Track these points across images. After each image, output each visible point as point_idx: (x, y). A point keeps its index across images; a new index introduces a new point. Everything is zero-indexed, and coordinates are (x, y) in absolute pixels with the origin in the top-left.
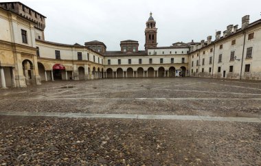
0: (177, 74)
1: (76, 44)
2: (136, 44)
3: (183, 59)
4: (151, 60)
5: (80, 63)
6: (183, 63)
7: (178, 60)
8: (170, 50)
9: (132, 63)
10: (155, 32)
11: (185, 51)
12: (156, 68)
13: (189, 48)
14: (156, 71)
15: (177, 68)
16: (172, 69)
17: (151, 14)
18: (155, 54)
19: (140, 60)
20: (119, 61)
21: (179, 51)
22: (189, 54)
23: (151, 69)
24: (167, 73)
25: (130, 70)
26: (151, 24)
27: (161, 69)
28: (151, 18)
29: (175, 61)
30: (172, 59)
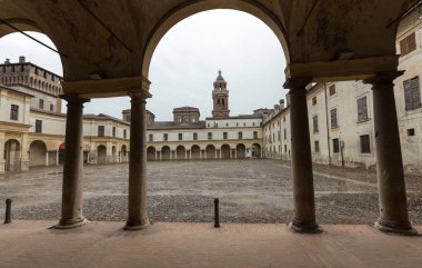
0: (249, 154)
1: (101, 115)
2: (196, 112)
3: (255, 133)
4: (210, 134)
5: (100, 140)
6: (256, 138)
7: (248, 135)
8: (237, 121)
9: (184, 139)
10: (226, 96)
11: (258, 122)
12: (218, 146)
13: (262, 117)
14: (218, 151)
15: (248, 145)
16: (241, 147)
17: (220, 72)
18: (216, 127)
19: (195, 135)
20: (166, 136)
21: (249, 122)
22: (263, 126)
23: (210, 148)
24: (233, 153)
25: (180, 149)
26: (220, 84)
27: (226, 147)
28: (220, 78)
29: (244, 137)
30: (240, 134)
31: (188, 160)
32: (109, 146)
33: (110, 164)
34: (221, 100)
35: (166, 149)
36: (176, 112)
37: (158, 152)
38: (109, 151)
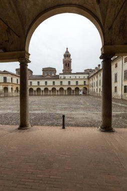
0: (81, 93)
1: (5, 71)
2: (54, 70)
3: (85, 82)
4: (61, 82)
5: (5, 84)
6: (85, 84)
7: (81, 83)
8: (75, 75)
9: (48, 84)
10: (70, 62)
11: (86, 76)
12: (65, 88)
13: (89, 74)
14: (65, 91)
15: (81, 88)
16: (77, 89)
17: (67, 49)
18: (64, 78)
19: (54, 82)
20: (38, 82)
21: (82, 76)
22: (89, 78)
23: (62, 89)
24: (73, 92)
25: (46, 89)
26: (67, 55)
27: (69, 89)
28: (67, 52)
29: (79, 84)
30: (77, 82)
31: (50, 95)
32: (10, 87)
33: (10, 97)
34: (67, 64)
35: (39, 89)
36: (44, 70)
37: (35, 91)
38: (10, 90)
